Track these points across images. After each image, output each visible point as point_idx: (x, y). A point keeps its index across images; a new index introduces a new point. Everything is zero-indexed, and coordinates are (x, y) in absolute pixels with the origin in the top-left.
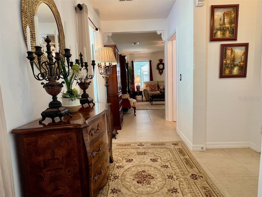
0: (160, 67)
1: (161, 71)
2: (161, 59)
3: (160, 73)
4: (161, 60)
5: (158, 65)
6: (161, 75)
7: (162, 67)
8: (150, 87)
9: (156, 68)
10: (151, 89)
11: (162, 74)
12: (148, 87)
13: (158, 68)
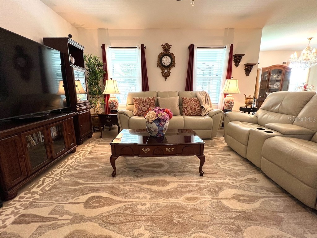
0: (165, 61)
1: (166, 71)
2: (167, 44)
3: (163, 76)
4: (166, 46)
5: (161, 57)
6: (166, 79)
7: (168, 61)
8: (138, 106)
9: (157, 64)
10: (140, 109)
11: (168, 78)
12: (134, 105)
13: (160, 64)
